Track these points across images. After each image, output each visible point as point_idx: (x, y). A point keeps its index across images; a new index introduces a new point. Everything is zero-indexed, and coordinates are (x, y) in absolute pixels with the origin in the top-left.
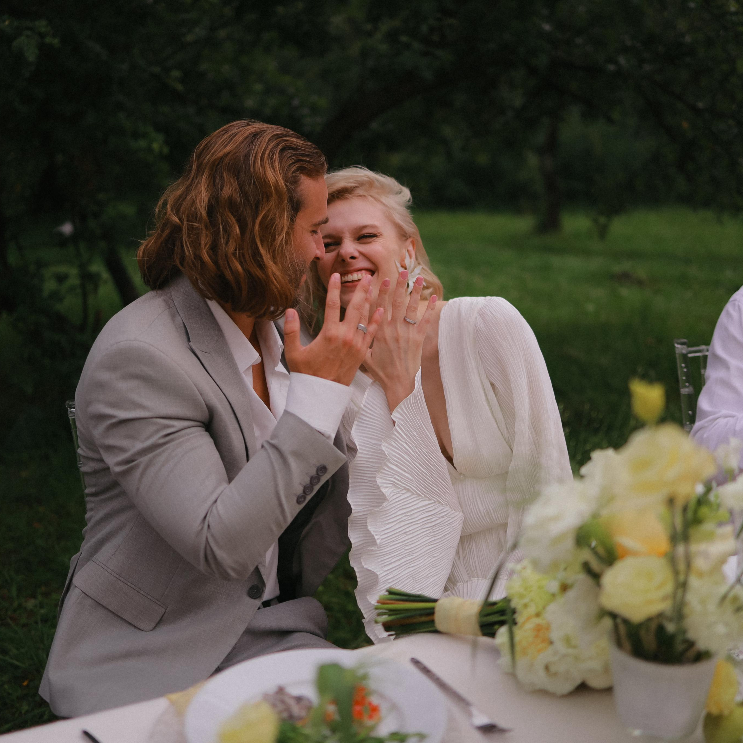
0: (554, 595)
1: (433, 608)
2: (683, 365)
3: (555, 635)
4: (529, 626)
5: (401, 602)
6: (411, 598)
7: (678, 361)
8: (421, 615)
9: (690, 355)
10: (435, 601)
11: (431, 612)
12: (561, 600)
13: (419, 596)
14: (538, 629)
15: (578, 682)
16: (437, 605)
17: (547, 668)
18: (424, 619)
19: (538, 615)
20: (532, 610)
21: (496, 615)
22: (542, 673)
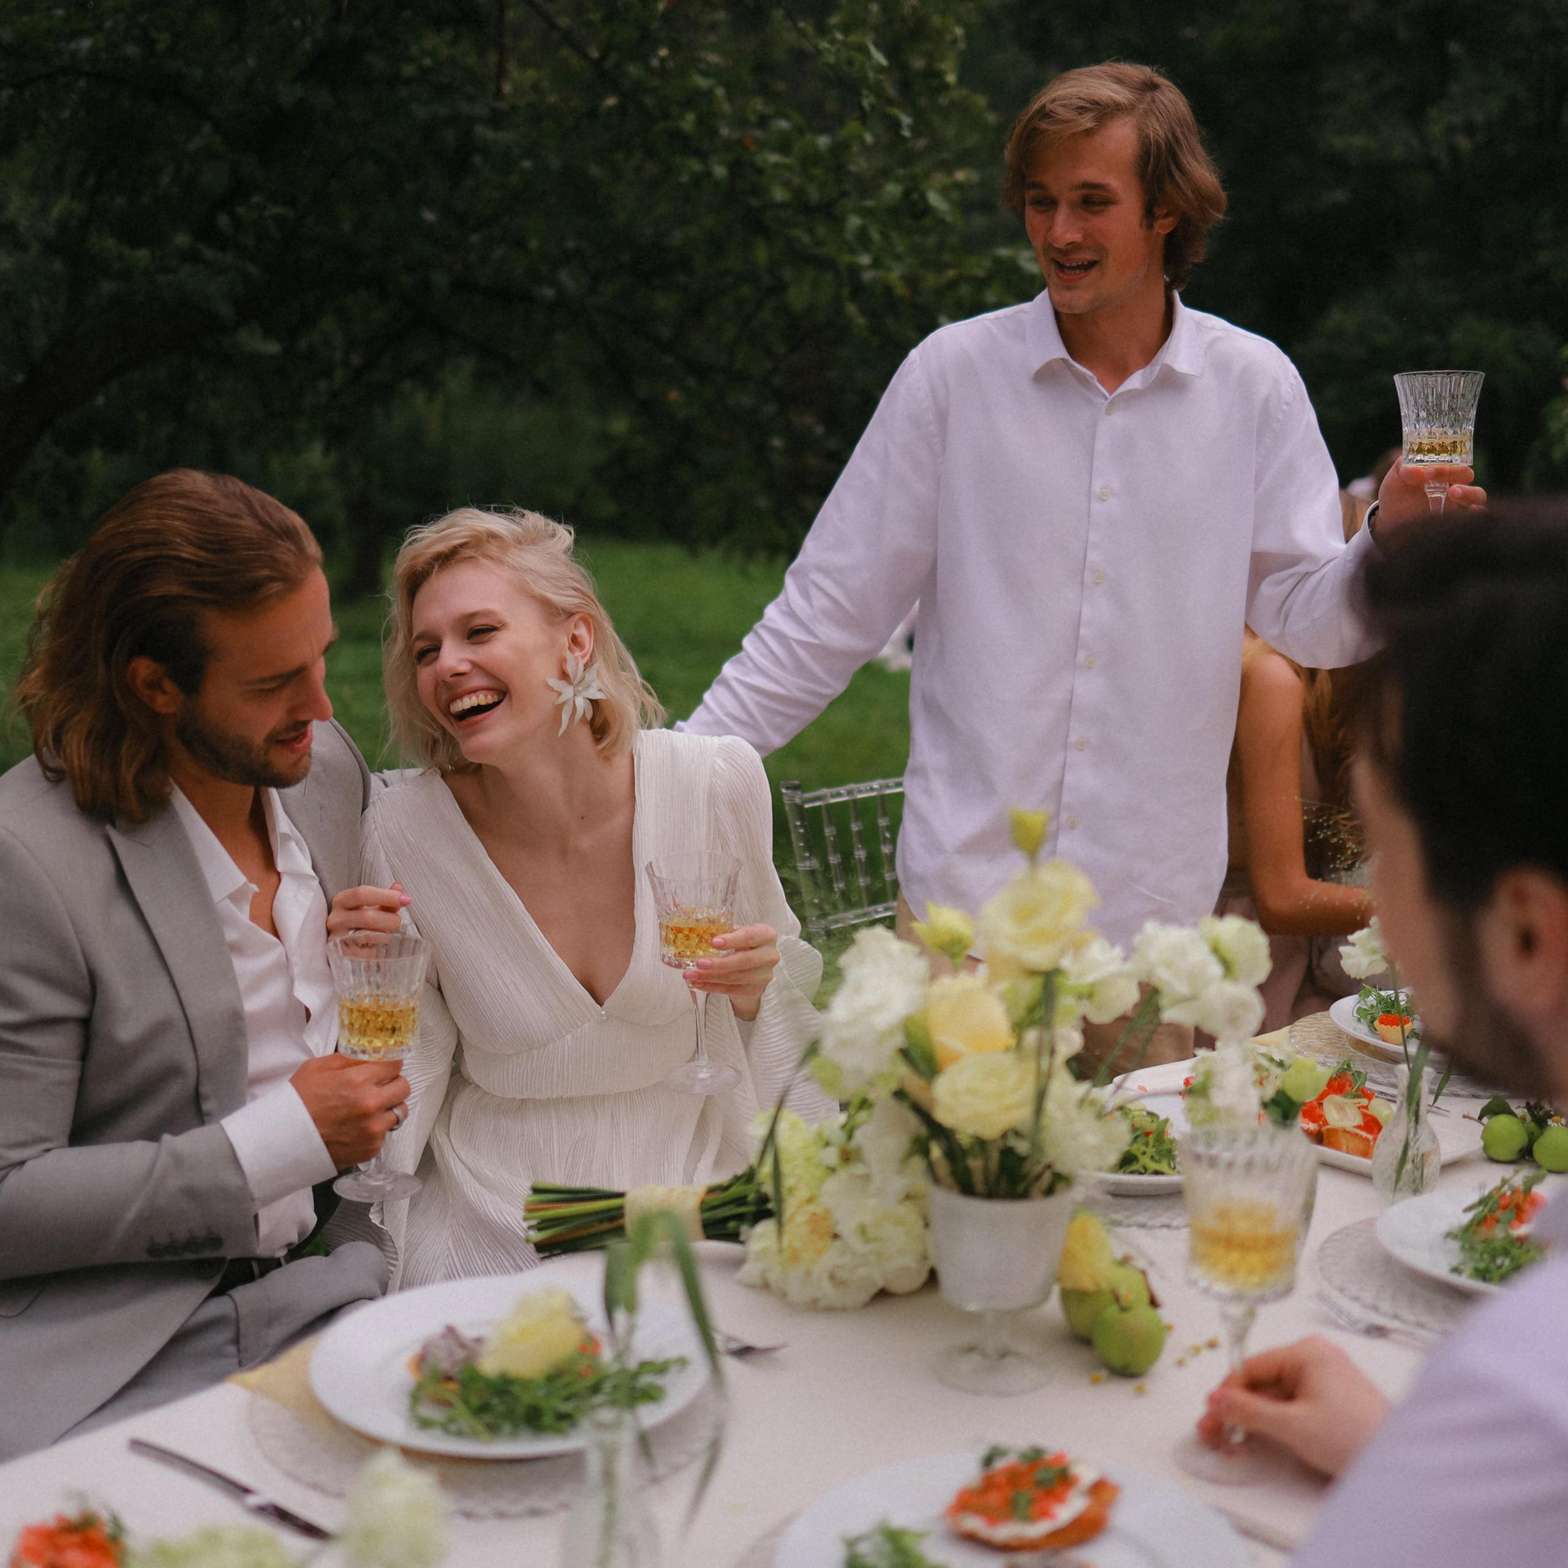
0: (832, 1170)
1: (621, 1208)
2: (798, 823)
3: (847, 1228)
4: (800, 1219)
5: (564, 1205)
6: (581, 1195)
7: (790, 818)
8: (601, 1221)
9: (807, 806)
10: (621, 1195)
11: (617, 1214)
12: (843, 1174)
13: (588, 1191)
14: (815, 1221)
15: (874, 1290)
16: (627, 1202)
17: (832, 1277)
18: (606, 1226)
19: (810, 1200)
20: (803, 1193)
21: (731, 1206)
22: (827, 1286)
